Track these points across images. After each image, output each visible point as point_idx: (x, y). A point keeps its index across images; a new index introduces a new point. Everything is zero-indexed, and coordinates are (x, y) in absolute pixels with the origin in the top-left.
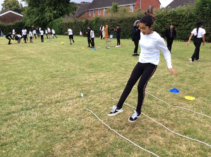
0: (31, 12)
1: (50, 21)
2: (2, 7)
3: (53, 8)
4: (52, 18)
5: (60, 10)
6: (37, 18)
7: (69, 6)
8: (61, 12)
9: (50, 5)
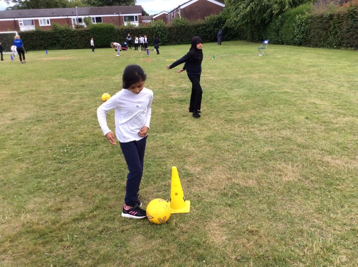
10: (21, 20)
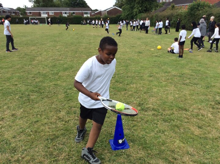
0: (126, 8)
1: (136, 15)
2: (116, 1)
3: (140, 5)
4: (138, 13)
5: (145, 7)
6: (128, 13)
7: (153, 4)
8: (145, 9)
9: (138, 3)
10: (42, 12)
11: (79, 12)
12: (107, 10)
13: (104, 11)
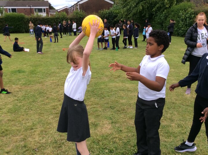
11: (24, 9)
12: (81, 3)
13: (73, 6)
